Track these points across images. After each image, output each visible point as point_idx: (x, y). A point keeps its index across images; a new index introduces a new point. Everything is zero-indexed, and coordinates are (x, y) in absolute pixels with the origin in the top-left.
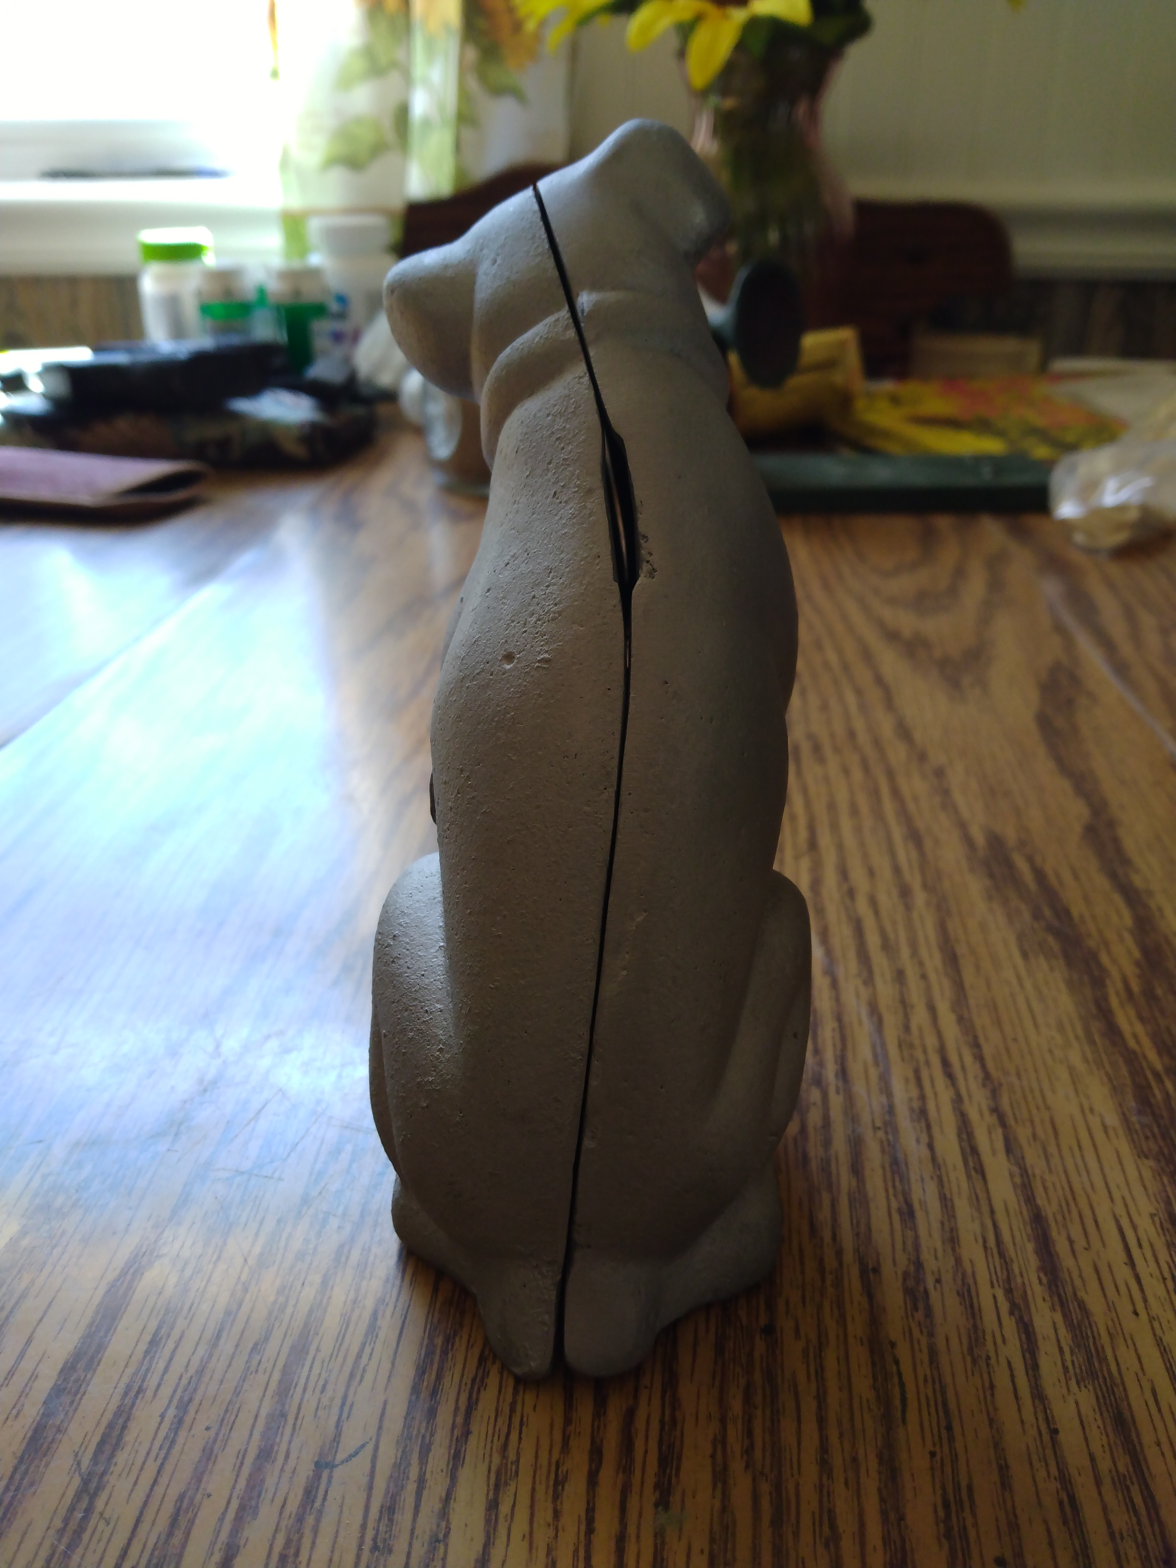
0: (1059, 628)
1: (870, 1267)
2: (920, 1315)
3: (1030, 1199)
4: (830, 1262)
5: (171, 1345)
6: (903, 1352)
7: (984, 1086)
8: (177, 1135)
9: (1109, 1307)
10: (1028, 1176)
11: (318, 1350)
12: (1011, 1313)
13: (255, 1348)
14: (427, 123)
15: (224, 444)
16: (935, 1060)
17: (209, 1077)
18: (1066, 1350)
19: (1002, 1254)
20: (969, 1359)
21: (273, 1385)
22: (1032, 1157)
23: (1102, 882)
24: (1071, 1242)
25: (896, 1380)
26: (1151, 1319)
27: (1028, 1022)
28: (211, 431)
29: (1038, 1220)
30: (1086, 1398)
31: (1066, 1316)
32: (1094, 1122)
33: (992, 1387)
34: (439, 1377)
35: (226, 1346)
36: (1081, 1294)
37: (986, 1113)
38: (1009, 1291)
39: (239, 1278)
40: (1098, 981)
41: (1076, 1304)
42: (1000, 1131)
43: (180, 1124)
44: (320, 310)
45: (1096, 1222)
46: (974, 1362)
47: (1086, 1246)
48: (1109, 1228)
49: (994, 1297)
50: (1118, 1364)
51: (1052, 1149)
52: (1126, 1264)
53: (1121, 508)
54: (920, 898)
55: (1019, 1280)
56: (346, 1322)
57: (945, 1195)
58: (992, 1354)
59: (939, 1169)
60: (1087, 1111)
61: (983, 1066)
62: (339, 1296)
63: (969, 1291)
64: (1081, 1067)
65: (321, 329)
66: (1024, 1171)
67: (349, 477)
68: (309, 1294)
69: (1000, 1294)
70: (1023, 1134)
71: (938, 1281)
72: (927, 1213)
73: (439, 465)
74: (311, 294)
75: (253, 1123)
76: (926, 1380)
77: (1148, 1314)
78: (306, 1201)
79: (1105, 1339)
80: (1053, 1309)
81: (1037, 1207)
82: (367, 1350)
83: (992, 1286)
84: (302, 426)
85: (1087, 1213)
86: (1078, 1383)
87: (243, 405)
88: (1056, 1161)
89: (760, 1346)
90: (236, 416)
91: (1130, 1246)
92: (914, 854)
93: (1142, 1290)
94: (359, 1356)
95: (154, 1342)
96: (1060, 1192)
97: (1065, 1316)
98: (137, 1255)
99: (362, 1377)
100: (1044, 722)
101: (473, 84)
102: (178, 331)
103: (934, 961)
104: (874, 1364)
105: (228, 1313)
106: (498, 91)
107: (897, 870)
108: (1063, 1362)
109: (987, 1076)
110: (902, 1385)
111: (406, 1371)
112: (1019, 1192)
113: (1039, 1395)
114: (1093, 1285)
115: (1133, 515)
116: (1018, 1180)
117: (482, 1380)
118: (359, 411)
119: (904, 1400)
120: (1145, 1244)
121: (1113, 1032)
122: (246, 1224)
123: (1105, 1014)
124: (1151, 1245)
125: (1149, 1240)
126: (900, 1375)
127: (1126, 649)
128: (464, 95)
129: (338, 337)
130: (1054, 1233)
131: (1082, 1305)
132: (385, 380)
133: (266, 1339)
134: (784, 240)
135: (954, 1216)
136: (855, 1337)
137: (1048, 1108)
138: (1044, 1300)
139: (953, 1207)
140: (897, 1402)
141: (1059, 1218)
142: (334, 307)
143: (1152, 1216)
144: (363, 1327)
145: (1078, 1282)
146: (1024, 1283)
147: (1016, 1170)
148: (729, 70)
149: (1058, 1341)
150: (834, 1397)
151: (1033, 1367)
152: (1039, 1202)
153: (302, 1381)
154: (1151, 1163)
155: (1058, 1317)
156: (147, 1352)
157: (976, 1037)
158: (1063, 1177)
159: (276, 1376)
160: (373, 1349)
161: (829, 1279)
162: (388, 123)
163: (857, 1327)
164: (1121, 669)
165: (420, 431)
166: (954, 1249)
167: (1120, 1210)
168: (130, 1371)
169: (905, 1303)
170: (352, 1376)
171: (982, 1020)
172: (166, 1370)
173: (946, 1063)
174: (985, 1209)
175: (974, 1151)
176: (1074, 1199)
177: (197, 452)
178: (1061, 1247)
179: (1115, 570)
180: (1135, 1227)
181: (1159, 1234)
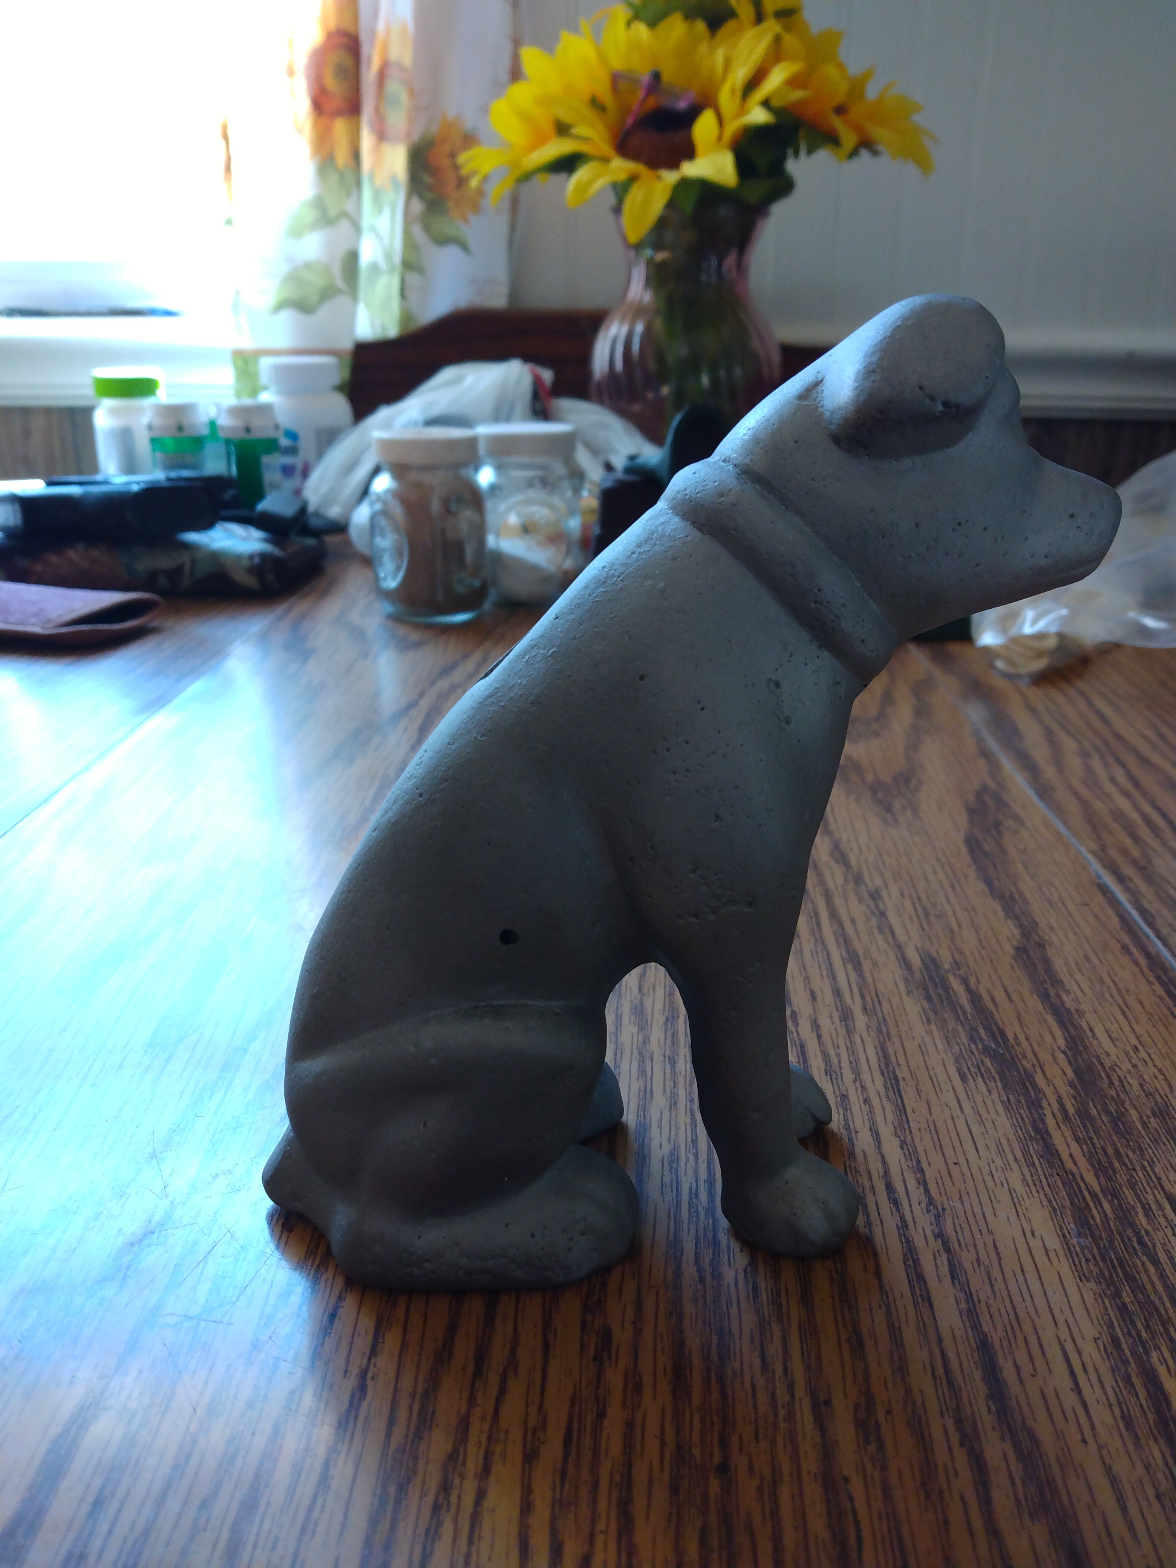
0: (985, 753)
1: (822, 1399)
2: (872, 1448)
3: (976, 1326)
4: (782, 1397)
5: (115, 1504)
6: (857, 1487)
7: (928, 1211)
8: (125, 1278)
9: (1058, 1435)
10: (973, 1303)
11: (268, 1504)
12: (962, 1444)
13: (205, 1504)
14: (374, 268)
15: (175, 574)
16: (880, 1186)
17: (156, 1219)
18: (1018, 1481)
19: (950, 1383)
20: (922, 1493)
21: (222, 1545)
22: (976, 1281)
23: (1035, 1003)
24: (1018, 1369)
25: (851, 1518)
26: (1100, 1448)
27: (969, 1146)
28: (164, 562)
29: (984, 1345)
30: (1040, 1533)
31: (1016, 1445)
32: (1036, 1244)
33: (946, 1522)
34: (393, 1527)
35: (173, 1504)
36: (1030, 1422)
37: (931, 1238)
38: (958, 1421)
39: (188, 1429)
40: (1035, 1103)
41: (1025, 1432)
42: (945, 1256)
43: (128, 1268)
44: (271, 445)
45: (1041, 1346)
46: (928, 1496)
47: (1033, 1373)
48: (1053, 1351)
49: (945, 1427)
50: (1069, 1495)
51: (996, 1274)
52: (1072, 1390)
53: (1040, 636)
54: (860, 1020)
55: (968, 1409)
56: (297, 1471)
57: (893, 1324)
58: (945, 1486)
59: (887, 1298)
60: (1029, 1234)
61: (927, 1191)
62: (291, 1445)
63: (919, 1421)
64: (1020, 1189)
65: (272, 464)
66: (969, 1296)
67: (298, 606)
68: (260, 1443)
69: (950, 1423)
70: (967, 1258)
71: (889, 1412)
72: (876, 1343)
73: (388, 595)
74: (262, 429)
75: (201, 1265)
76: (880, 1518)
77: (1096, 1441)
78: (256, 1346)
79: (1056, 1470)
80: (1003, 1438)
81: (984, 1334)
82: (319, 1502)
83: (942, 1416)
84: (251, 557)
85: (1032, 1338)
86: (1031, 1517)
87: (193, 537)
88: (999, 1286)
89: (714, 1485)
90: (187, 546)
91: (1075, 1370)
92: (853, 977)
93: (1089, 1417)
94: (310, 1510)
95: (98, 1503)
96: (1006, 1318)
97: (1014, 1445)
98: (82, 1409)
99: (314, 1532)
100: (972, 844)
101: (418, 231)
102: (130, 466)
103: (876, 1085)
104: (828, 1501)
105: (176, 1467)
106: (442, 241)
107: (837, 993)
108: (1015, 1494)
109: (931, 1202)
110: (857, 1522)
111: (359, 1521)
112: (965, 1318)
113: (993, 1531)
114: (1041, 1413)
115: (1051, 643)
116: (964, 1306)
117: (436, 1531)
118: (311, 542)
119: (859, 1538)
120: (1090, 1369)
121: (1050, 1153)
122: (195, 1372)
123: (1042, 1134)
124: (1096, 1370)
125: (1094, 1364)
126: (854, 1511)
127: (1049, 772)
128: (409, 243)
129: (288, 471)
130: (1001, 1360)
131: (1031, 1434)
132: (334, 512)
133: (215, 1494)
134: (715, 383)
135: (902, 1345)
136: (809, 1472)
137: (990, 1232)
138: (994, 1429)
139: (901, 1336)
140: (853, 1541)
141: (1005, 1343)
142: (284, 442)
143: (1096, 1340)
144: (314, 1477)
145: (1026, 1410)
146: (973, 1413)
147: (962, 1295)
148: (661, 224)
149: (1010, 1472)
150: (790, 1538)
151: (986, 1500)
152: (985, 1328)
153: (252, 1539)
154: (1093, 1285)
155: (1008, 1446)
156: (90, 1514)
157: (919, 1162)
158: (1007, 1301)
159: (226, 1533)
160: (325, 1501)
161: (782, 1413)
162: (337, 269)
163: (810, 1463)
164: (1044, 792)
165: (368, 562)
166: (903, 1379)
167: (1064, 1335)
168: (72, 1535)
169: (857, 1436)
170: (303, 1530)
171: (924, 1144)
172: (110, 1533)
173: (890, 1188)
174: (932, 1336)
175: (921, 1278)
176: (1019, 1324)
177: (148, 582)
178: (1008, 1373)
179: (1035, 695)
180: (1079, 1352)
181: (1103, 1358)
